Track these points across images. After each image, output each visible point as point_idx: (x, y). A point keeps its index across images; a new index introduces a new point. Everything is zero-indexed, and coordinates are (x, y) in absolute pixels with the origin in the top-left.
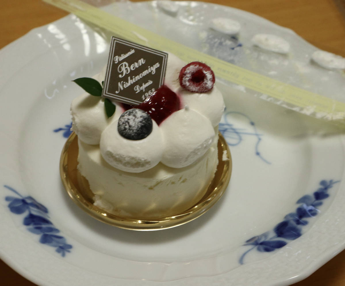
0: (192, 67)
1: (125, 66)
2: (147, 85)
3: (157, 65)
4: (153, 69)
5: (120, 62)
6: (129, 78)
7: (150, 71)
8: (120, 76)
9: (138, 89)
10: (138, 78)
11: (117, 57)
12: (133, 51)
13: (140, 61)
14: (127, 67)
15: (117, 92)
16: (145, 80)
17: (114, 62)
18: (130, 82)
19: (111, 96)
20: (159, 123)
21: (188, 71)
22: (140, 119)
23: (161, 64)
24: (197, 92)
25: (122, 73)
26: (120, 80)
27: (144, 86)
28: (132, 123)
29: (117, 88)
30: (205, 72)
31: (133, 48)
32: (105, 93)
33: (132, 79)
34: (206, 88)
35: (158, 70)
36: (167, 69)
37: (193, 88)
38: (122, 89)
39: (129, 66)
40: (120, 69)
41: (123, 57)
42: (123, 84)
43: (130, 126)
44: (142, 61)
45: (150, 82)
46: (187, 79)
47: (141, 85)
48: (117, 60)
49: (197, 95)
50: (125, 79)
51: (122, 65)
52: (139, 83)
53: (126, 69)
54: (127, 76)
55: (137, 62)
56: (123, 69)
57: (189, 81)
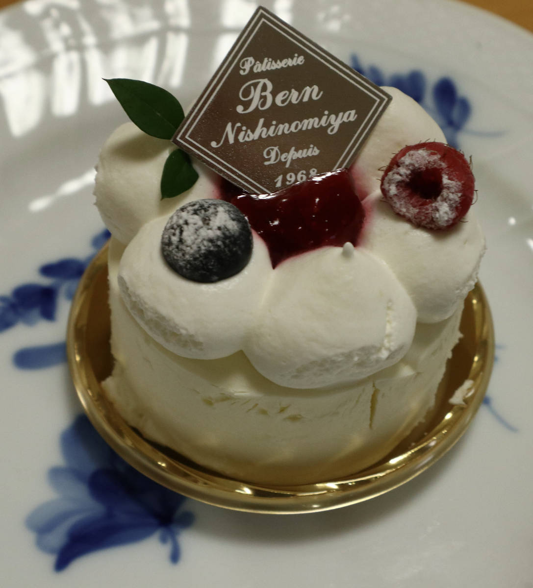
0: (422, 152)
1: (264, 88)
2: (302, 154)
3: (351, 116)
4: (336, 122)
5: (252, 75)
6: (262, 121)
7: (323, 122)
8: (240, 109)
9: (273, 154)
10: (284, 128)
11: (251, 59)
12: (299, 60)
13: (308, 89)
14: (268, 94)
15: (214, 144)
16: (301, 140)
17: (237, 68)
18: (260, 131)
19: (195, 148)
21: (407, 160)
22: (213, 233)
23: (361, 117)
24: (409, 221)
25: (247, 105)
26: (235, 118)
27: (293, 154)
28: (188, 235)
29: (218, 133)
30: (445, 180)
31: (301, 52)
32: (185, 136)
33: (267, 125)
34: (433, 221)
35: (347, 129)
37: (402, 206)
38: (231, 140)
39: (274, 94)
40: (247, 93)
41: (268, 65)
42: (239, 130)
43: (181, 241)
44: (312, 92)
45: (313, 151)
46: (398, 178)
47: (284, 149)
48: (247, 67)
49: (406, 227)
50: (250, 122)
51: (255, 85)
52: (285, 143)
53: (265, 97)
54: (257, 113)
55: (299, 90)
56: (255, 96)
57: (399, 184)
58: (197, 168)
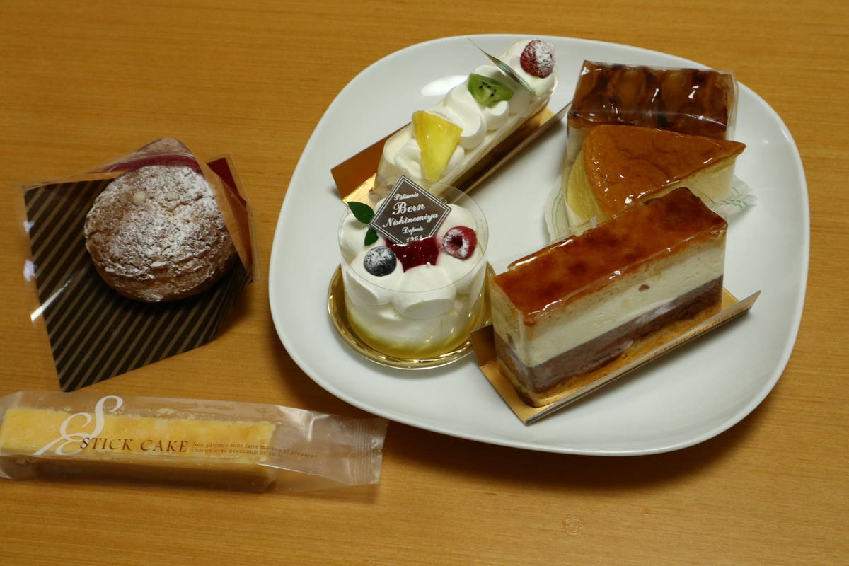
0: (456, 230)
1: (403, 205)
2: (417, 230)
3: (436, 216)
4: (430, 218)
5: (399, 200)
6: (402, 217)
7: (425, 218)
8: (394, 213)
9: (406, 230)
10: (410, 220)
11: (399, 195)
12: (417, 195)
13: (420, 206)
14: (404, 207)
15: (384, 226)
16: (417, 224)
17: (393, 198)
18: (401, 221)
19: (377, 227)
20: (405, 269)
21: (450, 233)
22: (381, 259)
23: (440, 216)
24: (452, 255)
25: (396, 211)
26: (393, 216)
27: (414, 230)
28: (373, 259)
29: (385, 222)
30: (463, 240)
31: (418, 192)
32: (373, 222)
33: (404, 219)
34: (460, 255)
35: (434, 221)
36: (445, 222)
37: (449, 250)
38: (390, 225)
39: (407, 207)
40: (397, 207)
41: (405, 197)
42: (394, 220)
43: (371, 261)
44: (421, 207)
45: (421, 229)
46: (447, 240)
47: (410, 228)
48: (397, 197)
49: (451, 257)
50: (398, 218)
51: (400, 204)
52: (410, 226)
53: (403, 209)
54: (400, 215)
55: (416, 206)
56: (400, 208)
57: (448, 242)
58: (378, 234)
